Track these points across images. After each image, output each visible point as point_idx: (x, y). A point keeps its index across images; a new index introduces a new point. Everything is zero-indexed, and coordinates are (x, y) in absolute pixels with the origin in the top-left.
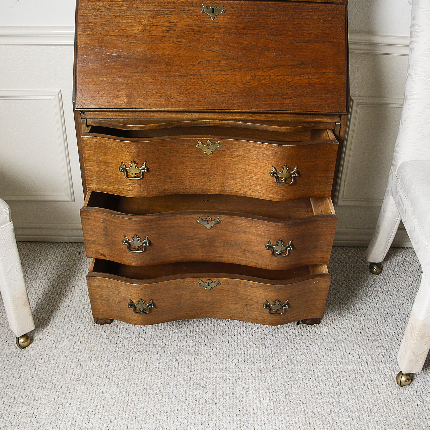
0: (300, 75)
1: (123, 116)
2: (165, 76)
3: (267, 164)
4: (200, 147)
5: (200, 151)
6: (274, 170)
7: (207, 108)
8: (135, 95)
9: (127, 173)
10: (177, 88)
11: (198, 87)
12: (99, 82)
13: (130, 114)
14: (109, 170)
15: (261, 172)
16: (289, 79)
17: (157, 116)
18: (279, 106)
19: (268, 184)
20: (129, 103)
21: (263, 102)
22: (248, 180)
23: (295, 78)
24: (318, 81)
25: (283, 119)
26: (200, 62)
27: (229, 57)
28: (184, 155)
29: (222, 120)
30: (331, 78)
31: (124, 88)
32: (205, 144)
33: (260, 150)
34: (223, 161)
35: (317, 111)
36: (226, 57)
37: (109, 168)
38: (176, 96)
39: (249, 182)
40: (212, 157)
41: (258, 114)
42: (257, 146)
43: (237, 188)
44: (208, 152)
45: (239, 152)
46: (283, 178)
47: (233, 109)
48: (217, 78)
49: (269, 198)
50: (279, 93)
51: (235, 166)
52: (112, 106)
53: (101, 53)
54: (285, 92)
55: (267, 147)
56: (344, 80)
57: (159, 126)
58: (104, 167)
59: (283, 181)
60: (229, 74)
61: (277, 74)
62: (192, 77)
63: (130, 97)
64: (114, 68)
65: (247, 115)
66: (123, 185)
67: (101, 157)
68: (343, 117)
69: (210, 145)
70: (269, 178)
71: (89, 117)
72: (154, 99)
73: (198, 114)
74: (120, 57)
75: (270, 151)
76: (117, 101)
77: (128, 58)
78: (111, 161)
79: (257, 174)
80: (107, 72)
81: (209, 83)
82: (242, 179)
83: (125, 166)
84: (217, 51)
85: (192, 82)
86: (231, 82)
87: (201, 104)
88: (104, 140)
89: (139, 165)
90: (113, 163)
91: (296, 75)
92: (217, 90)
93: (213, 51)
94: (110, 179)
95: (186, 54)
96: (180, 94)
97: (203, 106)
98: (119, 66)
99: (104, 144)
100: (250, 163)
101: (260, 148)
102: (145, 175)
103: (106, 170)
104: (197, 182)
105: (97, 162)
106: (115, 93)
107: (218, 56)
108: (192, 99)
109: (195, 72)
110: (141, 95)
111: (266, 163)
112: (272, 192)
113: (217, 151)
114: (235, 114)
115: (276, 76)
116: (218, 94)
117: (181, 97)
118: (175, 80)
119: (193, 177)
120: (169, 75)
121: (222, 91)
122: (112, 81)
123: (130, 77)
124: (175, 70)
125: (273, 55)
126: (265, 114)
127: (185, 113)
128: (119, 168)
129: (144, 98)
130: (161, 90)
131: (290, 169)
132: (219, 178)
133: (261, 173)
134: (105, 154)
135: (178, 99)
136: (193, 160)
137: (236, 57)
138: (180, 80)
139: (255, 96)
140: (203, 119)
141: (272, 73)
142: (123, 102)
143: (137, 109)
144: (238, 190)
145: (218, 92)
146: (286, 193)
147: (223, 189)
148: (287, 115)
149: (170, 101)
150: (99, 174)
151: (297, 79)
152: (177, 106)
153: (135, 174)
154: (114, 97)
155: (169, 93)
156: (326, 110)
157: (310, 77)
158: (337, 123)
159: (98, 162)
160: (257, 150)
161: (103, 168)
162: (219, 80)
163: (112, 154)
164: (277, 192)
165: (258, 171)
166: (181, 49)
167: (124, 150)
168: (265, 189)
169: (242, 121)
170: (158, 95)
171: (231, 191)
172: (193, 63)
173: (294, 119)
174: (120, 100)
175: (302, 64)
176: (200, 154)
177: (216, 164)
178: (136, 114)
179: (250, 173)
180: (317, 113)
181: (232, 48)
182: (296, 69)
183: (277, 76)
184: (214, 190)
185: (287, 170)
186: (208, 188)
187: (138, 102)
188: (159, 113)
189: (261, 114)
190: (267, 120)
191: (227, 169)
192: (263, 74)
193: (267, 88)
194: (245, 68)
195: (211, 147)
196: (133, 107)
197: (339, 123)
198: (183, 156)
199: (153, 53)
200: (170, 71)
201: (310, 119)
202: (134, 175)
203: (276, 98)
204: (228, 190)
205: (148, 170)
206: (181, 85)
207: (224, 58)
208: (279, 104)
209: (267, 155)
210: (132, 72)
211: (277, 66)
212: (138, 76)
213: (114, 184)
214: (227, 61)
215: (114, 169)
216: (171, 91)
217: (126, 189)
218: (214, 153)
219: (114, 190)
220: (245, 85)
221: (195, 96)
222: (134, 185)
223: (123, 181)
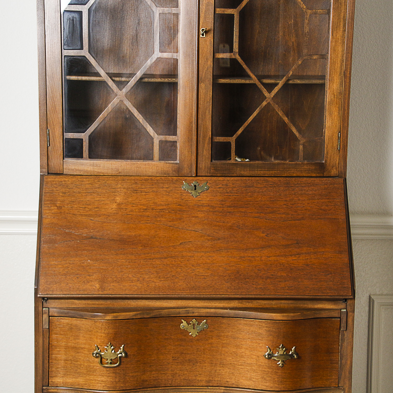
0: (295, 255)
1: (93, 304)
2: (143, 258)
3: (261, 345)
4: (185, 328)
5: (185, 332)
6: (269, 351)
7: (190, 293)
8: (108, 279)
9: (101, 358)
10: (156, 272)
11: (180, 270)
12: (67, 265)
13: (102, 303)
14: (80, 357)
15: (254, 355)
16: (283, 260)
17: (133, 304)
18: (273, 290)
19: (263, 369)
20: (102, 288)
21: (255, 286)
22: (239, 366)
23: (290, 259)
24: (317, 261)
25: (278, 306)
26: (182, 243)
27: (214, 237)
28: (166, 337)
29: (208, 308)
30: (331, 257)
31: (96, 271)
32: (191, 324)
33: (252, 329)
34: (211, 344)
35: (317, 294)
36: (211, 237)
37: (80, 354)
38: (155, 280)
39: (241, 368)
40: (198, 340)
41: (249, 301)
42: (249, 324)
43: (228, 377)
44: (193, 333)
45: (229, 332)
46: (279, 361)
47: (221, 293)
48: (202, 260)
49: (265, 387)
50: (272, 275)
51: (224, 349)
52: (82, 292)
53: (69, 234)
54: (279, 274)
55: (260, 324)
56: (346, 260)
57: (135, 315)
58: (74, 354)
59: (280, 364)
60: (214, 255)
61: (269, 255)
62: (173, 260)
63: (102, 281)
64: (84, 250)
65: (237, 301)
66: (95, 375)
67: (70, 342)
68: (349, 302)
69: (196, 324)
70: (264, 362)
71: (52, 306)
72: (130, 284)
73: (180, 301)
74: (92, 238)
75: (264, 329)
76: (88, 286)
77: (100, 239)
78: (83, 346)
79: (250, 357)
80: (76, 254)
81: (193, 266)
82: (233, 365)
83: (99, 351)
84: (200, 231)
85: (173, 264)
86: (217, 265)
87: (183, 288)
88: (77, 320)
89: (116, 349)
90: (85, 348)
91: (291, 255)
92: (202, 273)
93: (196, 231)
94: (80, 369)
95: (166, 235)
96: (160, 278)
97: (187, 291)
98: (90, 248)
99: (76, 326)
100: (241, 344)
101: (251, 325)
102: (122, 361)
103: (76, 357)
104: (181, 370)
105: (65, 349)
106: (85, 277)
107: (201, 236)
108: (174, 283)
109: (176, 254)
110: (115, 279)
111: (259, 344)
112: (268, 379)
113: (204, 332)
114: (223, 301)
115: (267, 257)
116: (203, 277)
117: (161, 281)
118: (154, 263)
119: (176, 364)
120: (147, 258)
121: (207, 274)
122: (82, 264)
123: (103, 260)
124: (154, 252)
125: (264, 235)
126: (257, 301)
127: (165, 301)
128: (92, 353)
129: (118, 282)
130: (138, 273)
131: (288, 350)
132: (206, 365)
133: (254, 357)
134: (77, 337)
135: (157, 284)
136: (176, 343)
137: (222, 237)
138: (159, 263)
139: (245, 279)
140: (185, 308)
141: (264, 253)
142: (94, 288)
143: (110, 296)
144: (228, 380)
145: (203, 276)
146: (285, 380)
147: (211, 379)
148: (283, 301)
149: (148, 286)
150: (66, 363)
151: (292, 260)
152: (156, 291)
153: (111, 360)
154: (84, 282)
155: (147, 277)
156: (328, 293)
157: (306, 258)
158: (342, 310)
159: (67, 348)
160: (248, 328)
161: (72, 356)
162: (204, 262)
163: (84, 337)
164: (274, 379)
165: (252, 354)
166: (160, 230)
167: (100, 331)
168: (261, 376)
169: (231, 309)
170: (135, 279)
171: (220, 381)
172: (174, 245)
173: (291, 305)
174: (91, 285)
175: (297, 243)
176: (185, 336)
177: (202, 348)
178: (109, 302)
179: (242, 356)
180: (318, 297)
181: (217, 228)
182: (290, 249)
183: (269, 257)
184: (201, 380)
185: (283, 351)
186: (194, 378)
187: (112, 287)
188: (135, 301)
189: (252, 301)
190: (260, 308)
191: (215, 354)
192: (252, 255)
193: (259, 270)
194: (233, 249)
195: (197, 327)
196: (106, 292)
197: (345, 310)
198: (165, 339)
199: (129, 233)
200: (148, 253)
201: (310, 305)
202: (109, 361)
203: (269, 280)
204: (217, 381)
205: (126, 354)
206: (161, 268)
207: (208, 238)
208: (273, 288)
209: (260, 334)
210: (105, 255)
211: (269, 246)
212: (112, 258)
213: (85, 374)
214: (212, 242)
215: (86, 355)
216: (149, 275)
217: (99, 379)
218: (200, 334)
219: (84, 383)
220: (234, 268)
221: (176, 280)
222: (109, 374)
223: (95, 370)
